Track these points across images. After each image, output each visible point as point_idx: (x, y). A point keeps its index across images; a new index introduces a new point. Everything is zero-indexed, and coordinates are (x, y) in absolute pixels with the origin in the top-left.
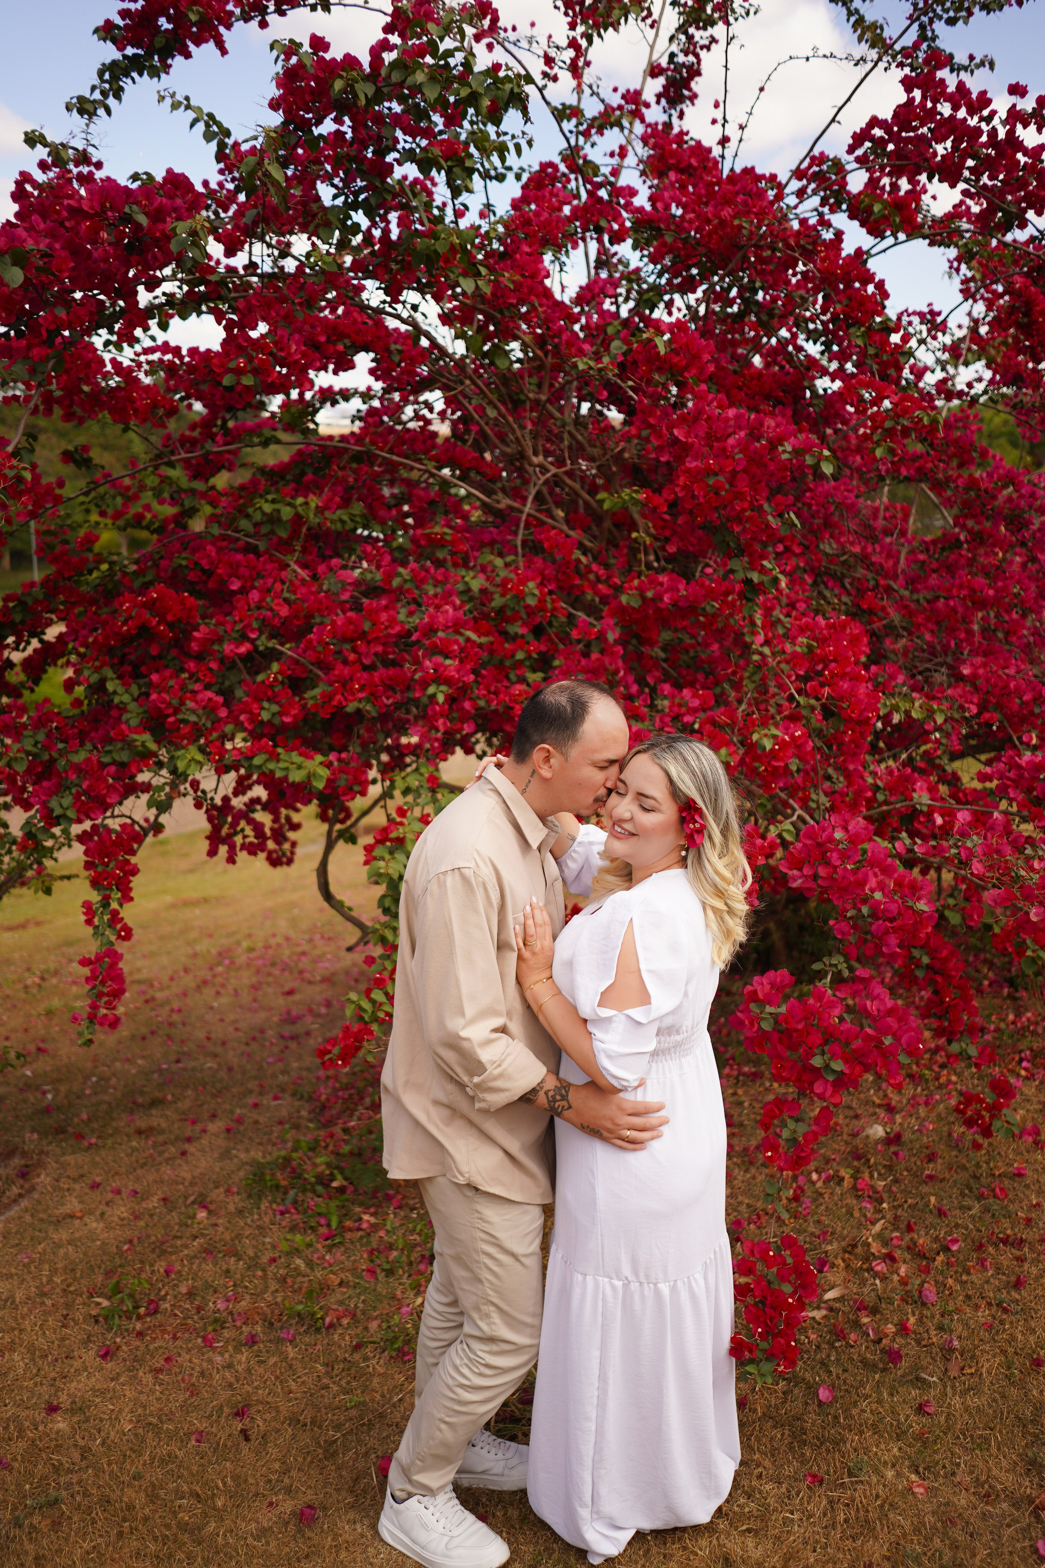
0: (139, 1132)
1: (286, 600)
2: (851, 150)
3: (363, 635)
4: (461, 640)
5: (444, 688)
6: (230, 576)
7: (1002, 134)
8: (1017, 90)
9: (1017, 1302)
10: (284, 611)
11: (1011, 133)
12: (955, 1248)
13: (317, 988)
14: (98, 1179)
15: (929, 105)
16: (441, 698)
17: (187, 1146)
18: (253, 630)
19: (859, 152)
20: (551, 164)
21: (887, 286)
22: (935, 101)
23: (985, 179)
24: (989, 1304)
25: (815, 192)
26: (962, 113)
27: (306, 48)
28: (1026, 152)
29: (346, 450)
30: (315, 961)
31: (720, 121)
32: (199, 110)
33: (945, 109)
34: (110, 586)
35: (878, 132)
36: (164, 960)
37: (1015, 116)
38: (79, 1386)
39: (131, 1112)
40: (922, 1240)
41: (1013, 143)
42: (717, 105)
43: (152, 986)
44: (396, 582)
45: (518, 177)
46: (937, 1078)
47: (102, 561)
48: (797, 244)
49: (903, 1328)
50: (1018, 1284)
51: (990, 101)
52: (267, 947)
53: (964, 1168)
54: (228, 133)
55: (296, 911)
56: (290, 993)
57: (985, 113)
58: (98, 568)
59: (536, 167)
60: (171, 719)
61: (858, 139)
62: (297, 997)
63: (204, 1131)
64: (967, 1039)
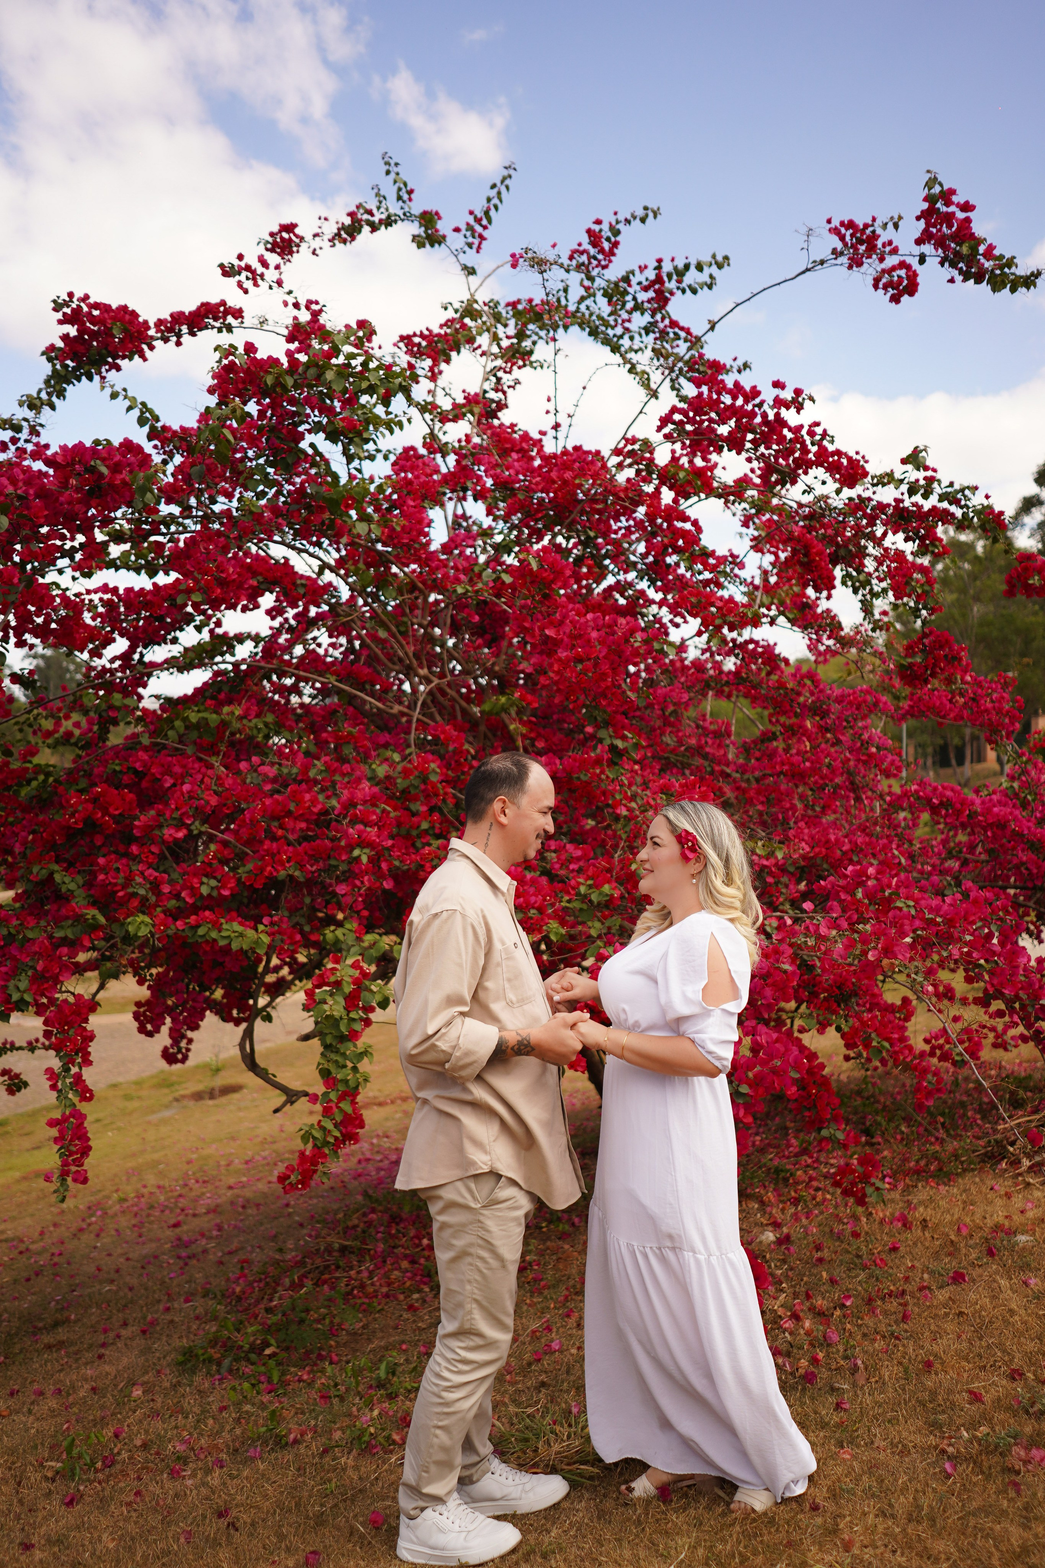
0: (49, 1347)
1: (215, 792)
2: (659, 429)
3: (289, 814)
4: (378, 811)
5: (367, 850)
6: (163, 774)
7: (771, 417)
8: (778, 384)
9: (906, 1331)
10: (214, 801)
11: (777, 415)
12: (848, 1303)
13: (206, 1218)
14: (16, 1387)
15: (715, 396)
16: (364, 859)
17: (102, 1351)
18: (189, 817)
19: (666, 430)
20: (413, 448)
21: (701, 523)
22: (719, 394)
23: (762, 449)
24: (884, 1337)
25: (630, 466)
26: (740, 402)
27: (241, 350)
28: (790, 429)
29: (262, 668)
30: (196, 1200)
31: (553, 411)
32: (133, 399)
33: (727, 399)
34: (45, 796)
35: (677, 417)
36: (29, 1221)
37: (779, 403)
38: (52, 1527)
39: (34, 1334)
40: (819, 1302)
41: (780, 422)
42: (549, 400)
43: (22, 1241)
44: (312, 773)
45: (386, 458)
46: (814, 1198)
47: (39, 773)
48: (627, 496)
49: (815, 1361)
50: (905, 1318)
51: (758, 393)
52: (140, 1196)
53: (848, 1252)
54: (157, 419)
55: (161, 1166)
56: (177, 1225)
57: (757, 401)
58: (36, 779)
59: (400, 450)
60: (121, 894)
61: (665, 421)
62: (185, 1228)
63: (118, 1336)
64: (833, 1126)
